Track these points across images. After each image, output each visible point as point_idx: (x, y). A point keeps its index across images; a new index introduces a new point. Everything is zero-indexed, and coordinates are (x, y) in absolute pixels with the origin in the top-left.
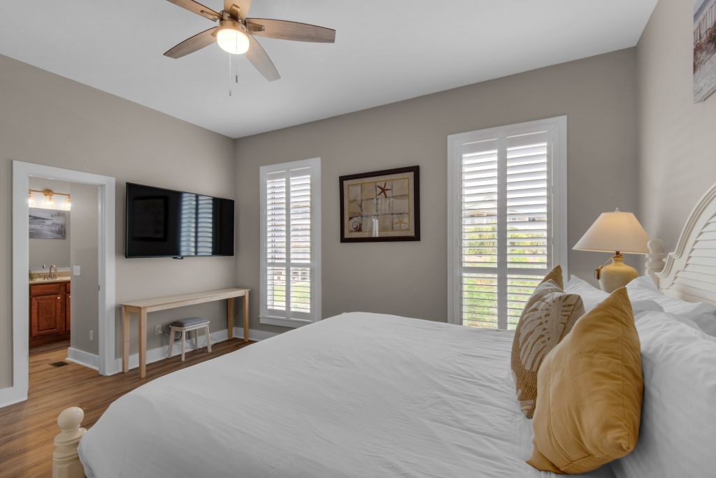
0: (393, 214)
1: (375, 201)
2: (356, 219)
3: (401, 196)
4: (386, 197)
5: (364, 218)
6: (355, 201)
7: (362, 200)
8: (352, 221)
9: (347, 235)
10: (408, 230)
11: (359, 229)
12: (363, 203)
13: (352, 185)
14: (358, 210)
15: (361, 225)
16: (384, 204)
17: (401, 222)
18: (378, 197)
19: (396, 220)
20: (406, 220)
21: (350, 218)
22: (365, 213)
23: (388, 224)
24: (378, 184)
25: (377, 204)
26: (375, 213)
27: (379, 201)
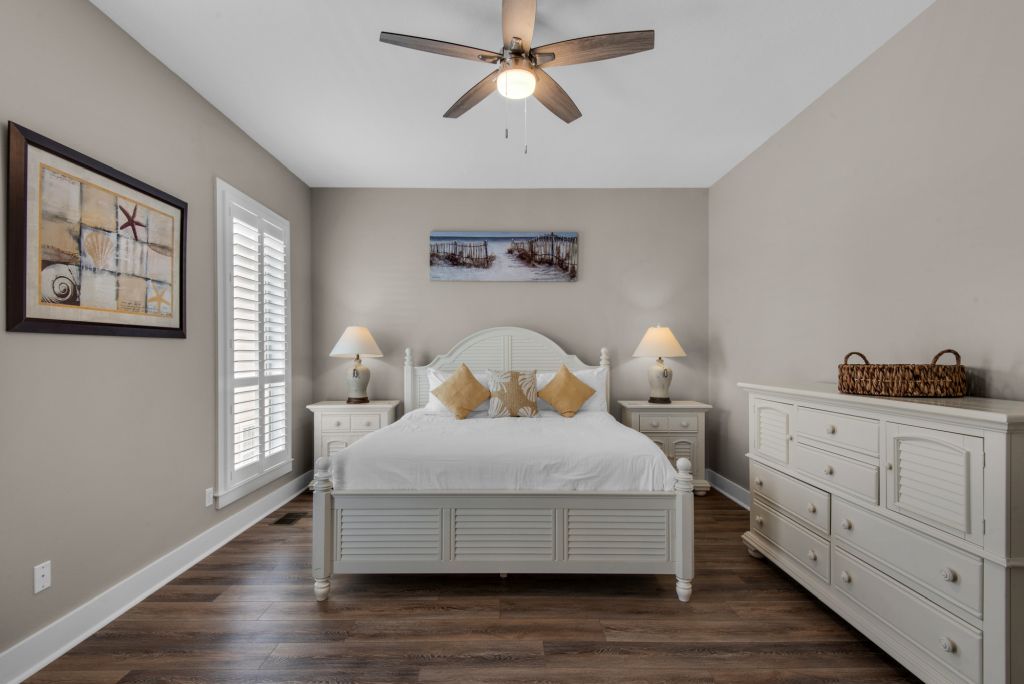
0: (147, 279)
1: (113, 236)
2: (63, 269)
3: (163, 247)
4: (136, 239)
5: (85, 273)
6: (60, 218)
7: (82, 226)
8: (51, 272)
9: (34, 309)
10: (170, 315)
11: (72, 298)
12: (86, 233)
13: (55, 172)
14: (70, 246)
15: (77, 288)
16: (129, 253)
17: (159, 299)
18: (121, 232)
19: (152, 294)
20: (167, 296)
21: (45, 264)
22: (88, 260)
23: (138, 297)
24: (121, 202)
25: (118, 247)
26: (112, 266)
27: (123, 241)
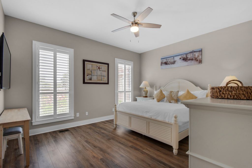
0: (102, 76)
1: (96, 71)
2: (89, 76)
3: (104, 71)
4: (100, 70)
5: (92, 76)
6: (89, 69)
7: (92, 70)
8: (88, 76)
9: (86, 81)
10: (106, 81)
11: (91, 79)
12: (92, 71)
13: (88, 64)
14: (91, 73)
15: (91, 78)
16: (99, 73)
17: (104, 79)
18: (97, 70)
19: (103, 78)
20: (105, 78)
21: (87, 75)
22: (93, 74)
23: (100, 79)
24: (97, 66)
25: (97, 72)
26: (96, 75)
27: (98, 71)
